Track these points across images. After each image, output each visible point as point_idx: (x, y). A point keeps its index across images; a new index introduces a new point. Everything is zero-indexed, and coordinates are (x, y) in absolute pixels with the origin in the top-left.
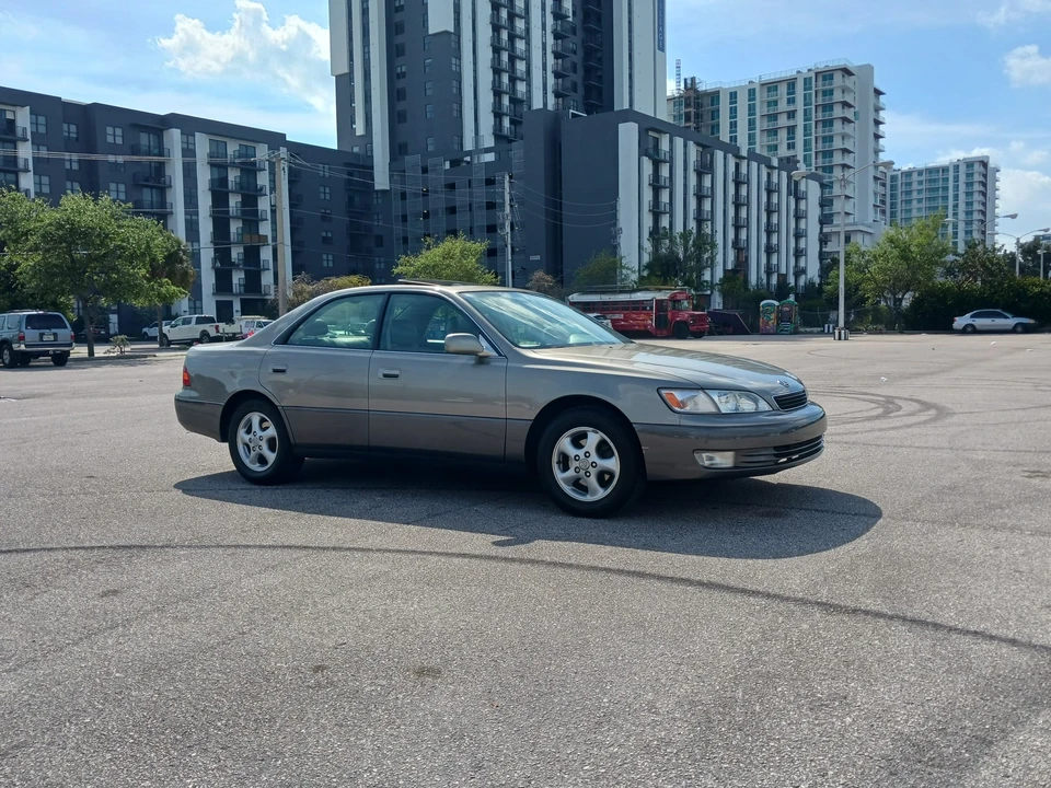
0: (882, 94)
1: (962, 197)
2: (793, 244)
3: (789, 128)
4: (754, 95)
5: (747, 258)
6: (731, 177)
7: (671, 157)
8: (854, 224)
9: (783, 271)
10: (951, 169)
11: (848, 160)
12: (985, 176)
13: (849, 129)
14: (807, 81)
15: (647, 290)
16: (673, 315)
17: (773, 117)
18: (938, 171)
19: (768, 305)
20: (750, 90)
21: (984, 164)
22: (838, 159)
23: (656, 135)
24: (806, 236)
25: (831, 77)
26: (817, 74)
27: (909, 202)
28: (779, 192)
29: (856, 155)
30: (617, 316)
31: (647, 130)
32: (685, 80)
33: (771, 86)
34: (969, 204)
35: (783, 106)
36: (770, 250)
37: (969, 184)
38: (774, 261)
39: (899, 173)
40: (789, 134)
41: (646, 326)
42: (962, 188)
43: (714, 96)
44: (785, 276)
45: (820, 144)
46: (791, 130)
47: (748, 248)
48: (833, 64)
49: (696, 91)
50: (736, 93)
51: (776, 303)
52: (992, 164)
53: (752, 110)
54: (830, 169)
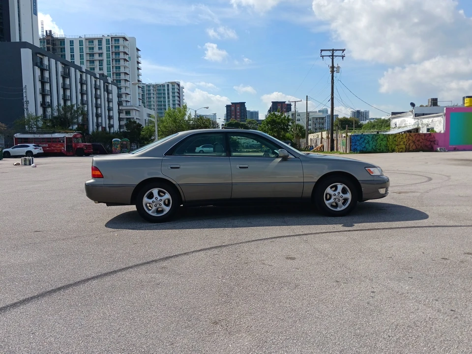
0: (140, 50)
1: (171, 98)
2: (107, 114)
3: (99, 60)
4: (82, 43)
5: (87, 119)
6: (78, 81)
7: (49, 68)
8: (131, 106)
9: (104, 126)
10: (166, 86)
11: (127, 78)
12: (179, 90)
13: (127, 64)
14: (108, 41)
15: (60, 132)
16: (75, 144)
17: (92, 55)
18: (161, 86)
19: (116, 141)
20: (80, 41)
21: (179, 85)
22: (123, 77)
23: (41, 57)
24: (113, 110)
25: (118, 40)
26: (112, 38)
27: (150, 98)
28: (100, 89)
29: (130, 76)
30: (44, 145)
31: (37, 53)
32: (46, 31)
33: (91, 41)
34: (174, 101)
35: (96, 50)
36: (98, 116)
37: (173, 93)
38: (100, 121)
39: (145, 85)
40: (100, 63)
41: (61, 150)
42: (171, 94)
43: (62, 41)
44: (105, 128)
45: (114, 70)
46: (101, 62)
47: (88, 114)
48: (119, 35)
49: (52, 37)
50: (73, 41)
51: (120, 140)
52: (181, 85)
53: (81, 50)
54: (120, 81)
